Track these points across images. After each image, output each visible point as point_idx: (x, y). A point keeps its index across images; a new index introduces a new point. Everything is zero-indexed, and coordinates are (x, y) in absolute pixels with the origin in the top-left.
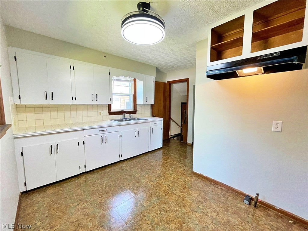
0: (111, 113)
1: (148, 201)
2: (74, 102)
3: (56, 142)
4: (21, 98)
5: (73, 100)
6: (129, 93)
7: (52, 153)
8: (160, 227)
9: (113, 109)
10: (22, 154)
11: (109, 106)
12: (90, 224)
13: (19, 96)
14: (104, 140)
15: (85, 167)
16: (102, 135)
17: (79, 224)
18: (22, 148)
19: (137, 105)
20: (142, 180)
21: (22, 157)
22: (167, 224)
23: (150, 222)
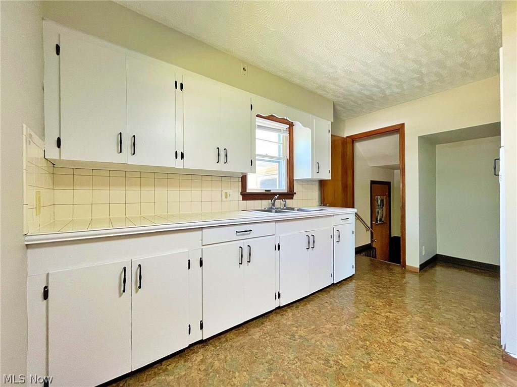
0: (247, 196)
2: (178, 164)
3: (138, 259)
4: (61, 146)
5: (176, 157)
6: (277, 155)
7: (124, 291)
10: (46, 295)
11: (244, 179)
13: (59, 140)
14: (245, 256)
15: (202, 327)
16: (241, 244)
18: (48, 275)
19: (295, 182)
21: (45, 301)
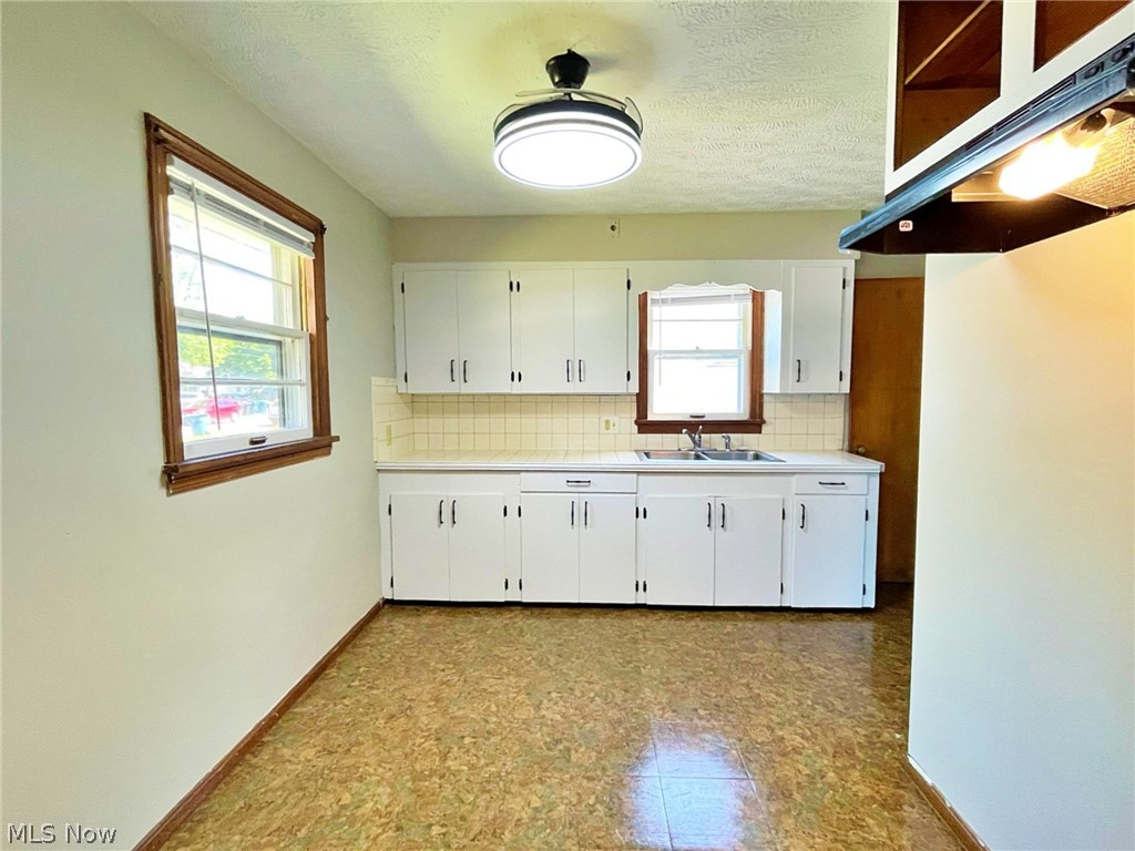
0: (645, 426)
1: (594, 754)
2: (517, 388)
3: (452, 495)
5: (512, 380)
7: (442, 522)
8: (549, 834)
9: (656, 412)
10: (390, 511)
12: (425, 720)
13: (406, 375)
14: (580, 516)
16: (574, 497)
17: (410, 707)
18: (392, 496)
19: (766, 398)
20: (647, 690)
21: (390, 516)
22: (575, 842)
23: (538, 805)
